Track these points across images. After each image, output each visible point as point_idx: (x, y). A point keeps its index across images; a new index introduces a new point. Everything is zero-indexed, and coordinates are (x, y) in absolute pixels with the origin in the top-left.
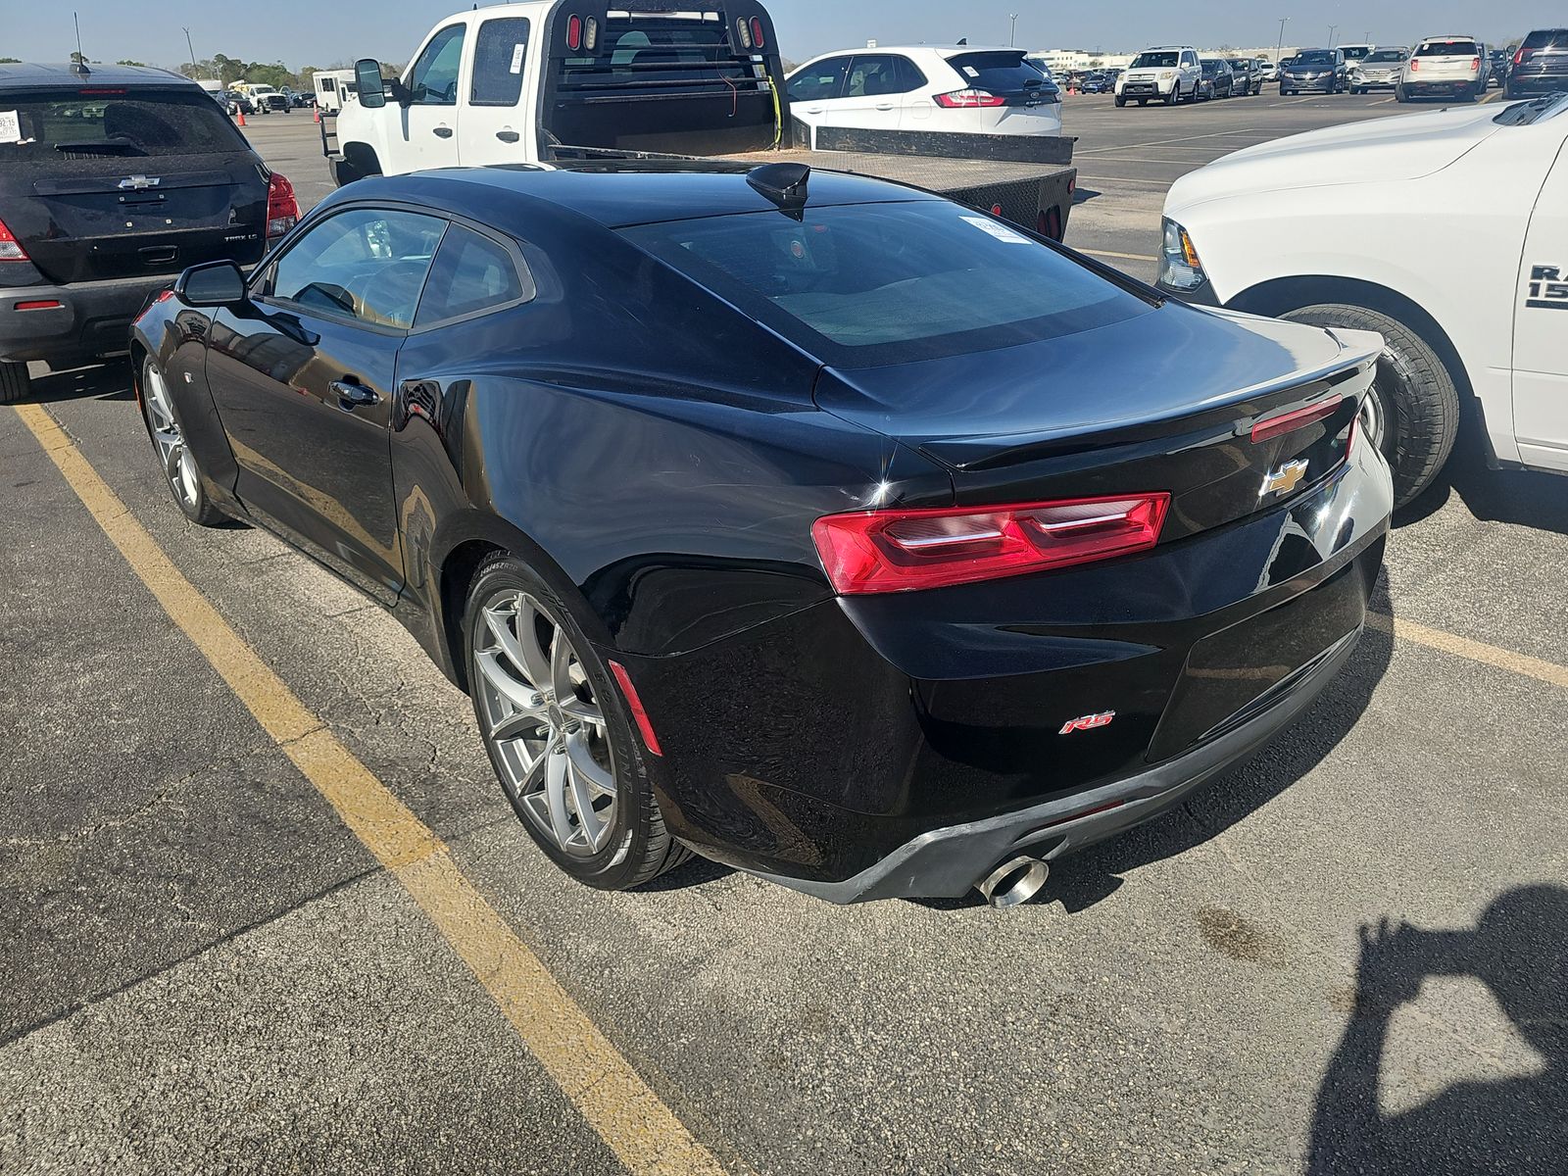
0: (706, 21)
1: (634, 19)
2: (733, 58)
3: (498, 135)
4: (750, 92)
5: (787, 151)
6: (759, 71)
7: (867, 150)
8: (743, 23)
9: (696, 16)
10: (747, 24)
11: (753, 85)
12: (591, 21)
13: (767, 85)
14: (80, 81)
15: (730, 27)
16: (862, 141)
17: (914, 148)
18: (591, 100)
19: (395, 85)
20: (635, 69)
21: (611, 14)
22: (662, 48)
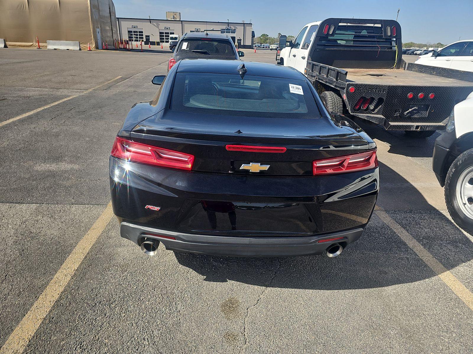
0: (375, 27)
1: (348, 26)
2: (383, 39)
3: (302, 57)
4: (390, 50)
5: (397, 70)
6: (394, 44)
7: (421, 72)
8: (389, 28)
9: (372, 25)
10: (391, 29)
11: (391, 48)
12: (333, 26)
13: (396, 48)
14: (206, 37)
15: (384, 29)
16: (420, 68)
17: (435, 73)
18: (328, 49)
19: (291, 42)
20: (354, 41)
21: (340, 24)
22: (371, 35)
